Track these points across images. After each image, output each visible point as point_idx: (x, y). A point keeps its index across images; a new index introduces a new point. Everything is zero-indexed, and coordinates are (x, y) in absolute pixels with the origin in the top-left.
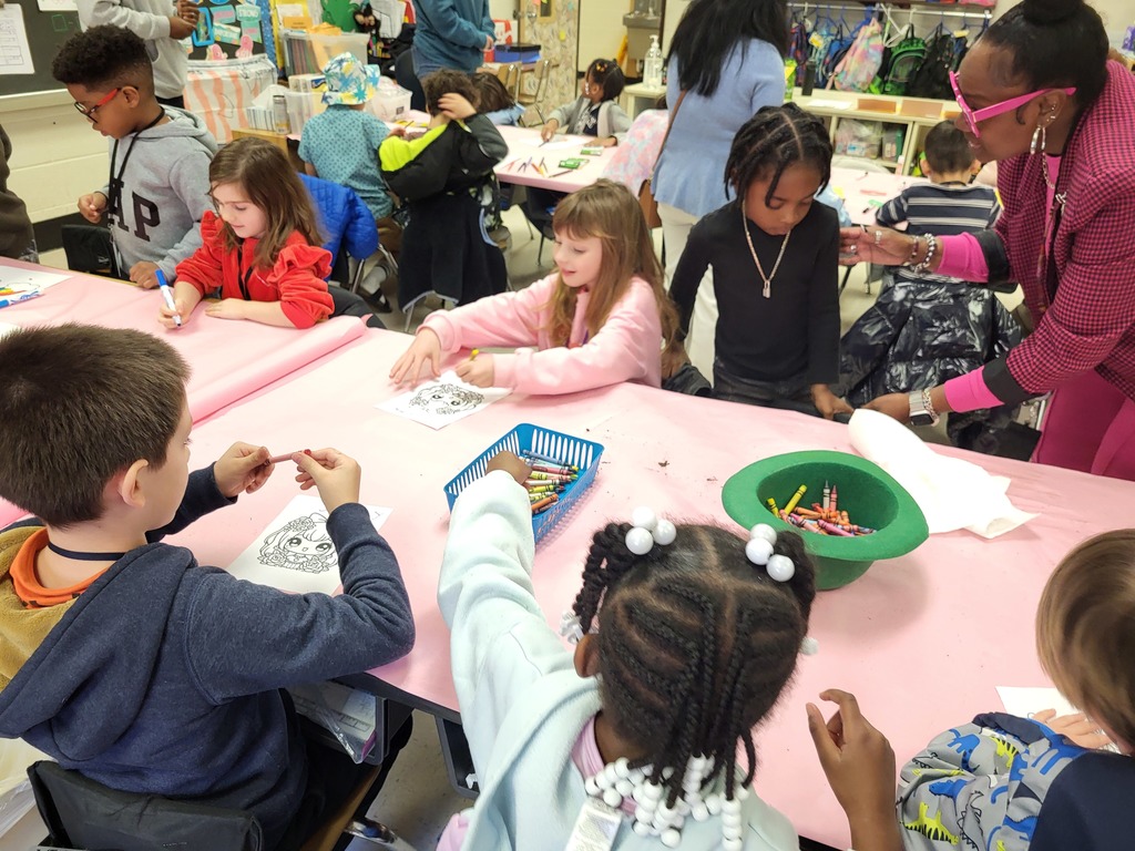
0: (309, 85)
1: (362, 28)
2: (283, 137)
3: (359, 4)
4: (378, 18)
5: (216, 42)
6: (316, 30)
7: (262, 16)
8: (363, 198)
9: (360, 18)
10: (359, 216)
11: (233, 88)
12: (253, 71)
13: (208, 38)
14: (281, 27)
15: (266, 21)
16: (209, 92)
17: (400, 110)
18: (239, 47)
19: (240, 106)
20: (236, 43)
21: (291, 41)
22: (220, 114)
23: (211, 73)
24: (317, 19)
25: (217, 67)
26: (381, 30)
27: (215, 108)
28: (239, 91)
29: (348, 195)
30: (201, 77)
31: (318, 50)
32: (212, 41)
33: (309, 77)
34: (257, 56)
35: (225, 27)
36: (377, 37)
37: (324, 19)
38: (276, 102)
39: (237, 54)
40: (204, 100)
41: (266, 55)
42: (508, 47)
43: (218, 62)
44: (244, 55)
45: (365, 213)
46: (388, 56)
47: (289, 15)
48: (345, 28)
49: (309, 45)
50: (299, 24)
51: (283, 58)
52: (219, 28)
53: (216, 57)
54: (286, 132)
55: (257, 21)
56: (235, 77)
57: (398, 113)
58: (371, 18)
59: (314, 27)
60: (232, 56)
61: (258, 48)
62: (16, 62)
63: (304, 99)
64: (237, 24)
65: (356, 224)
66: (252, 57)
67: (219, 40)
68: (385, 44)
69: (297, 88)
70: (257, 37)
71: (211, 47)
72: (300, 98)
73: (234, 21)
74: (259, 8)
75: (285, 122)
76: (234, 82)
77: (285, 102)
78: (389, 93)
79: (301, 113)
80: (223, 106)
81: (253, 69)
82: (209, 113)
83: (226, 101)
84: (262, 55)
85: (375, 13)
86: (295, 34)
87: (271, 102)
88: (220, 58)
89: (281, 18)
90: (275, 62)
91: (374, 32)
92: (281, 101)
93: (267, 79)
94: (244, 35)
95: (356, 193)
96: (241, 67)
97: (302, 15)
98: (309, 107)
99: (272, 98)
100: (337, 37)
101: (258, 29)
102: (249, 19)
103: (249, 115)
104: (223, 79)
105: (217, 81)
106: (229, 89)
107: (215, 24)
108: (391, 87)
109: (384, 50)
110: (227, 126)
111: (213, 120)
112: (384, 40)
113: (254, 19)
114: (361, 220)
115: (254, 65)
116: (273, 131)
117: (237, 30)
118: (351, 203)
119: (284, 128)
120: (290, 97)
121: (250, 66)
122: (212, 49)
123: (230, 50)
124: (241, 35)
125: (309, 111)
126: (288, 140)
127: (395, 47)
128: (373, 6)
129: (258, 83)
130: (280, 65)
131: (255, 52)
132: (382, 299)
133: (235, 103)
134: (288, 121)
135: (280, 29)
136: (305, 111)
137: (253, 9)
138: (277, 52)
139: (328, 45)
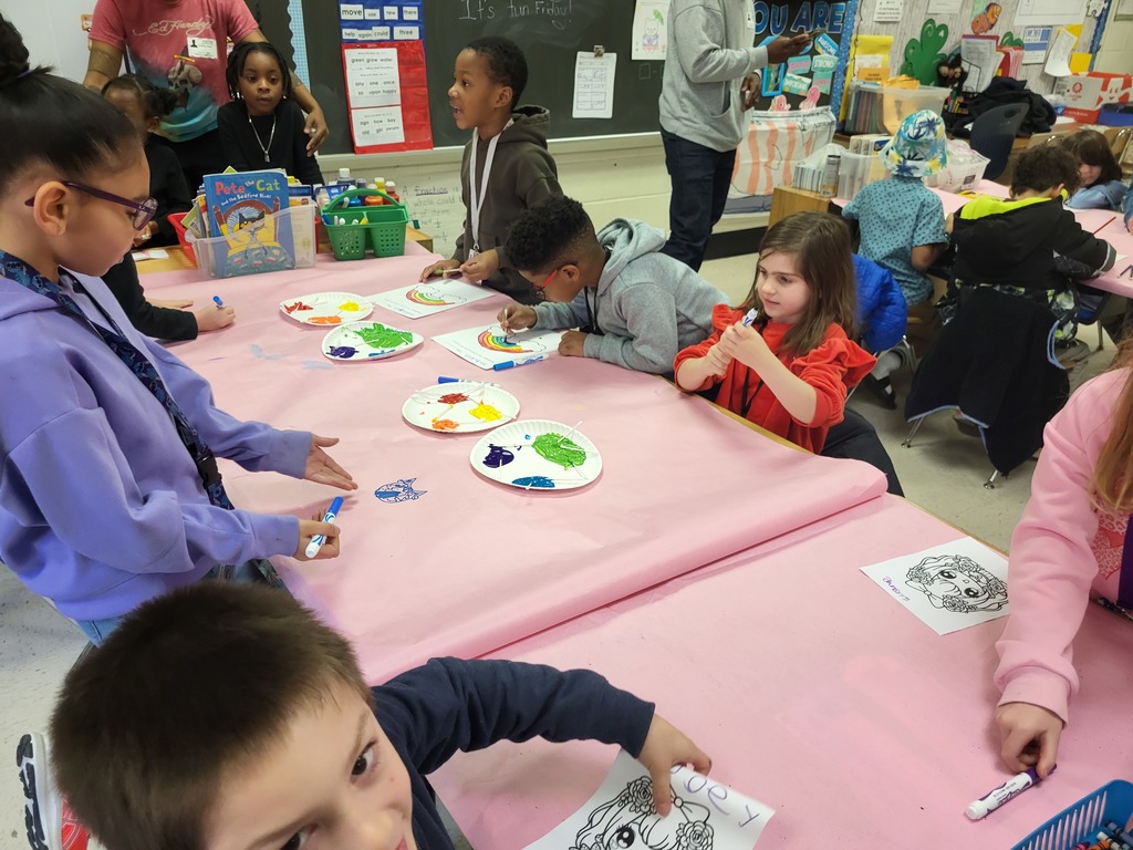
0: (871, 148)
1: (943, 82)
2: (826, 200)
3: (948, 54)
4: (966, 69)
5: (784, 93)
6: (893, 82)
7: (838, 68)
8: (899, 281)
9: (944, 70)
10: (889, 303)
11: (787, 139)
12: (812, 123)
13: (776, 89)
14: (855, 79)
15: (840, 72)
16: (762, 144)
17: (970, 179)
18: (804, 98)
19: (788, 159)
20: (802, 94)
21: (861, 94)
22: (767, 165)
23: (769, 123)
24: (896, 70)
25: (778, 118)
26: (966, 84)
27: (764, 160)
28: (792, 143)
29: (883, 278)
30: (758, 128)
31: (888, 103)
32: (779, 92)
33: (874, 138)
34: (821, 108)
35: (797, 77)
36: (958, 91)
37: (903, 71)
38: (829, 163)
39: (801, 106)
40: (755, 151)
41: (830, 107)
42: (1122, 107)
43: (780, 113)
44: (807, 107)
45: (898, 302)
46: (966, 112)
47: (866, 65)
48: (925, 82)
49: (879, 98)
50: (875, 76)
51: (847, 111)
52: (791, 78)
53: (780, 108)
54: (831, 195)
55: (831, 72)
56: (792, 129)
57: (965, 182)
58: (958, 70)
59: (890, 79)
60: (795, 107)
61: (824, 100)
62: (599, 106)
63: (861, 162)
64: (810, 75)
65: (884, 311)
66: (814, 109)
67: (787, 90)
68: (965, 99)
69: (857, 149)
70: (825, 89)
71: (777, 98)
72: (857, 161)
73: (807, 71)
74: (837, 58)
75: (832, 184)
76: (789, 133)
77: (838, 164)
78: (961, 160)
79: (852, 177)
80: (771, 157)
81: (812, 121)
82: (756, 164)
83: (777, 153)
84: (826, 107)
85: (965, 66)
86: (869, 86)
87: (824, 162)
88: (783, 109)
89: (857, 68)
90: (837, 115)
91: (956, 85)
92: (835, 161)
93: (823, 132)
94: (813, 86)
95: (894, 277)
96: (801, 119)
97: (880, 66)
98: (864, 170)
99: (826, 157)
100: (913, 90)
101: (830, 80)
102: (823, 70)
103: (797, 173)
104: (780, 130)
105: (774, 132)
106: (782, 142)
107: (788, 74)
108: (967, 153)
109: (962, 106)
110: (770, 179)
111: (758, 171)
112: (966, 95)
113: (828, 69)
114: (890, 308)
115: (814, 117)
116: (817, 192)
117: (808, 81)
118: (885, 287)
119: (830, 190)
120: (846, 158)
121: (811, 118)
122: (779, 99)
123: (795, 101)
124: (810, 85)
125: (863, 175)
126: (831, 204)
127: (977, 103)
128: (964, 56)
129: (814, 135)
130: (841, 118)
131: (818, 104)
132: (889, 389)
133: (785, 154)
134: (837, 183)
135: (853, 81)
136: (859, 175)
137: (830, 59)
138: (842, 104)
139: (901, 99)
